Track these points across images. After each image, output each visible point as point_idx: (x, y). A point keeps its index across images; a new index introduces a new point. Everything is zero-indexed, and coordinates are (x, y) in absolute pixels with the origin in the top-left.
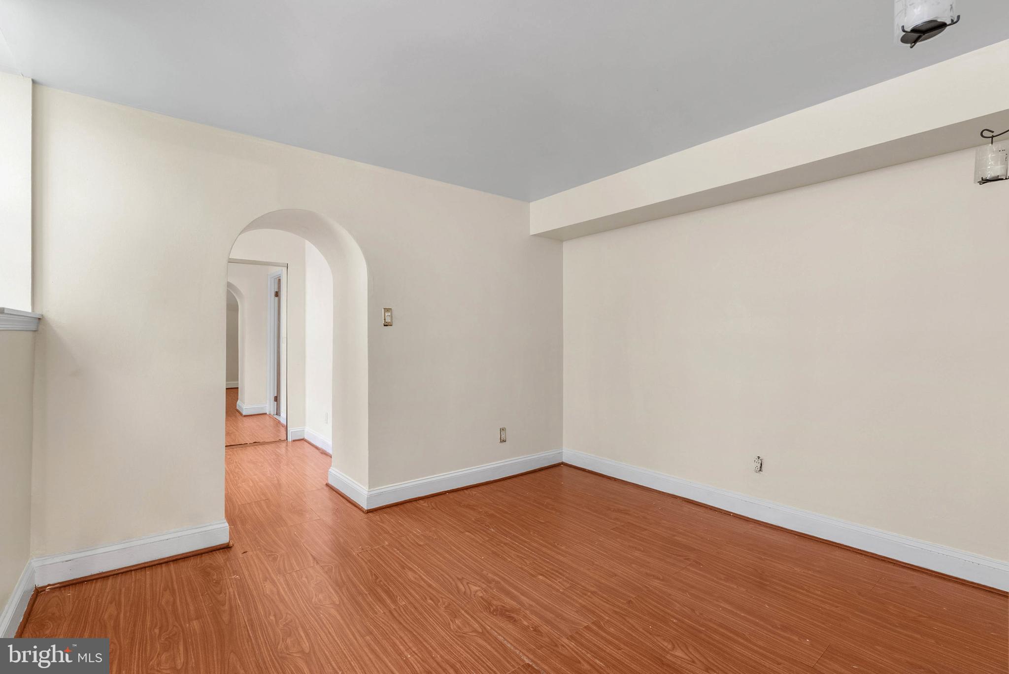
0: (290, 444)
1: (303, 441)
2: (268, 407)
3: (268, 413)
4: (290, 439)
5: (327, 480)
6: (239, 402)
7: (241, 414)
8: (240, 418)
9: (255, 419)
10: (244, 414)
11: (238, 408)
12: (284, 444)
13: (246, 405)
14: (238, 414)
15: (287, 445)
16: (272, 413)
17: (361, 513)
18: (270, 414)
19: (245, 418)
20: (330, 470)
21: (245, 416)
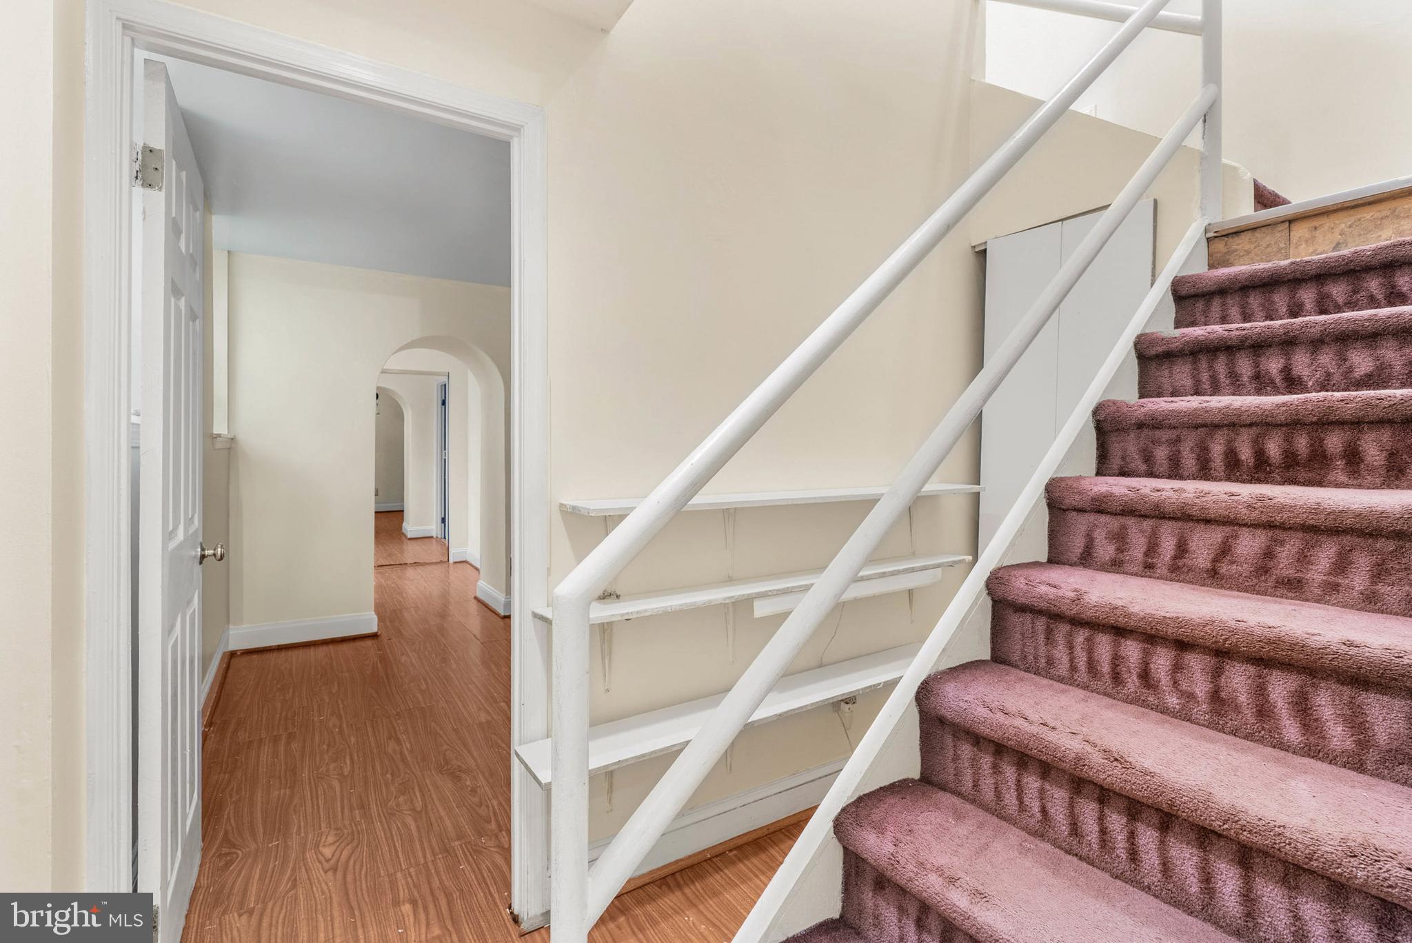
0: (451, 566)
1: (465, 564)
2: (434, 529)
3: (435, 536)
4: (451, 561)
5: (476, 593)
6: (404, 524)
7: (405, 536)
8: (406, 541)
9: (419, 542)
10: (409, 536)
11: (403, 531)
12: (446, 565)
13: (411, 527)
14: (403, 537)
15: (448, 566)
16: (439, 536)
17: (498, 618)
18: (437, 537)
19: (409, 542)
20: (478, 583)
21: (410, 539)
